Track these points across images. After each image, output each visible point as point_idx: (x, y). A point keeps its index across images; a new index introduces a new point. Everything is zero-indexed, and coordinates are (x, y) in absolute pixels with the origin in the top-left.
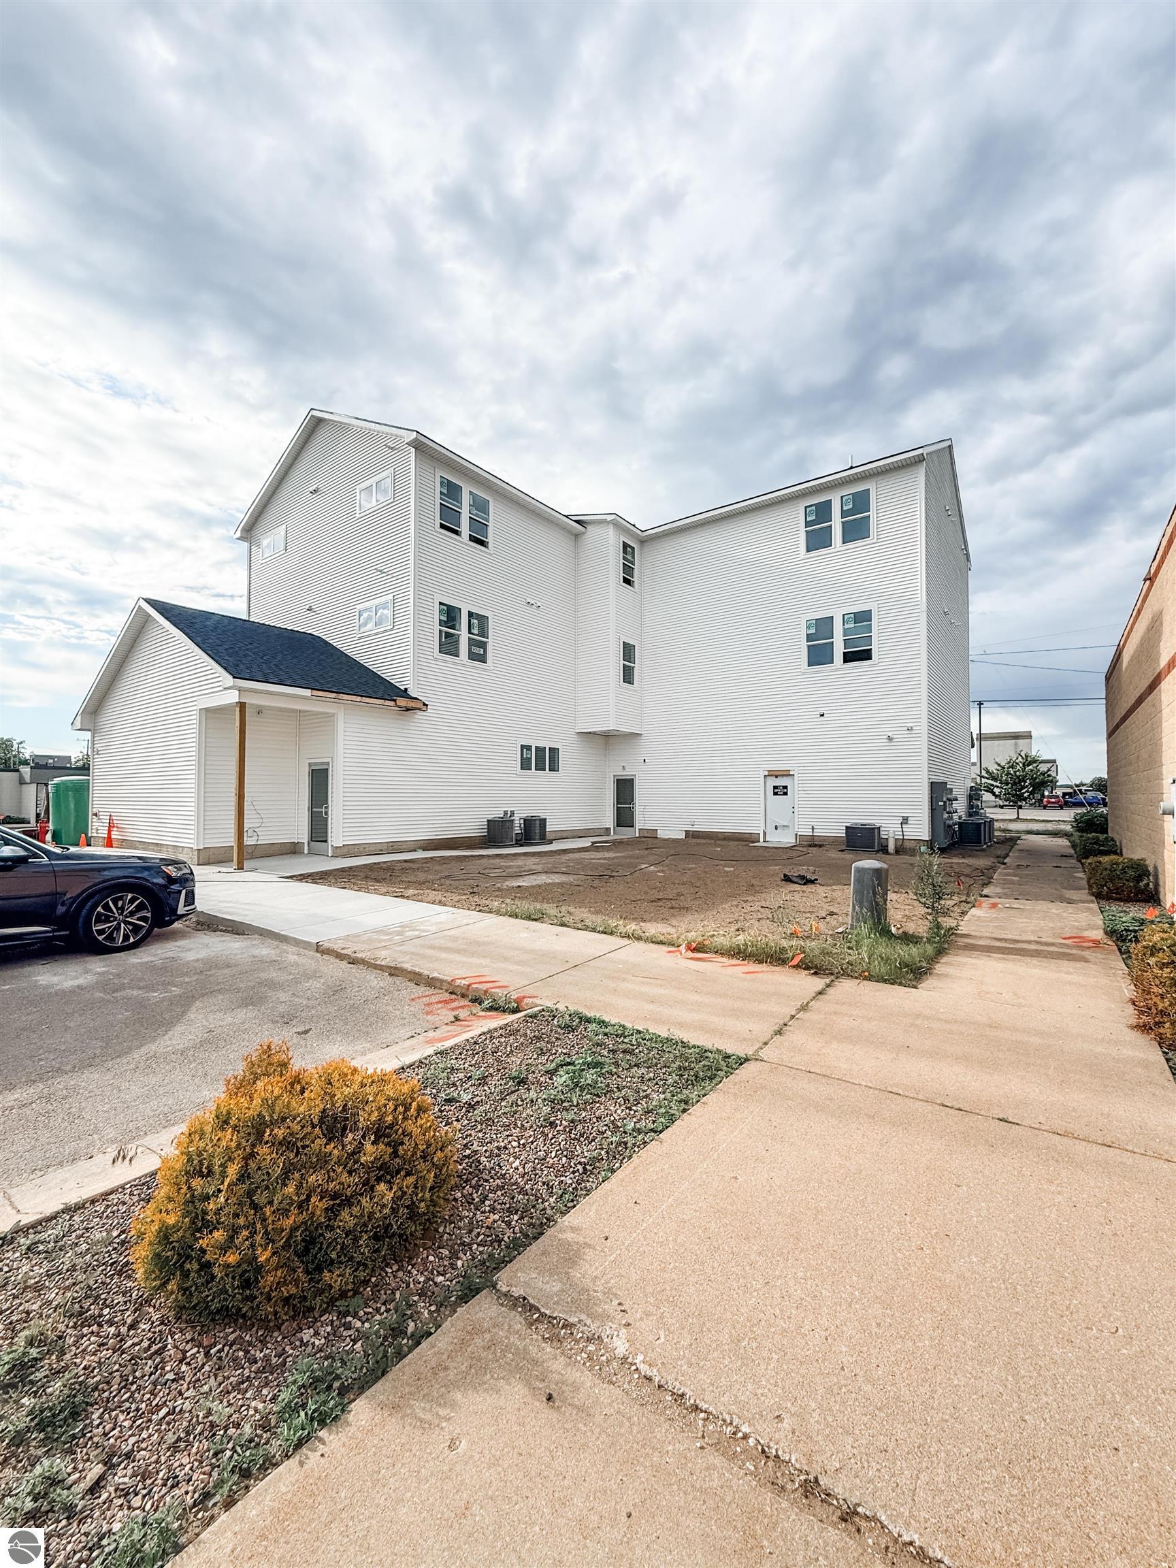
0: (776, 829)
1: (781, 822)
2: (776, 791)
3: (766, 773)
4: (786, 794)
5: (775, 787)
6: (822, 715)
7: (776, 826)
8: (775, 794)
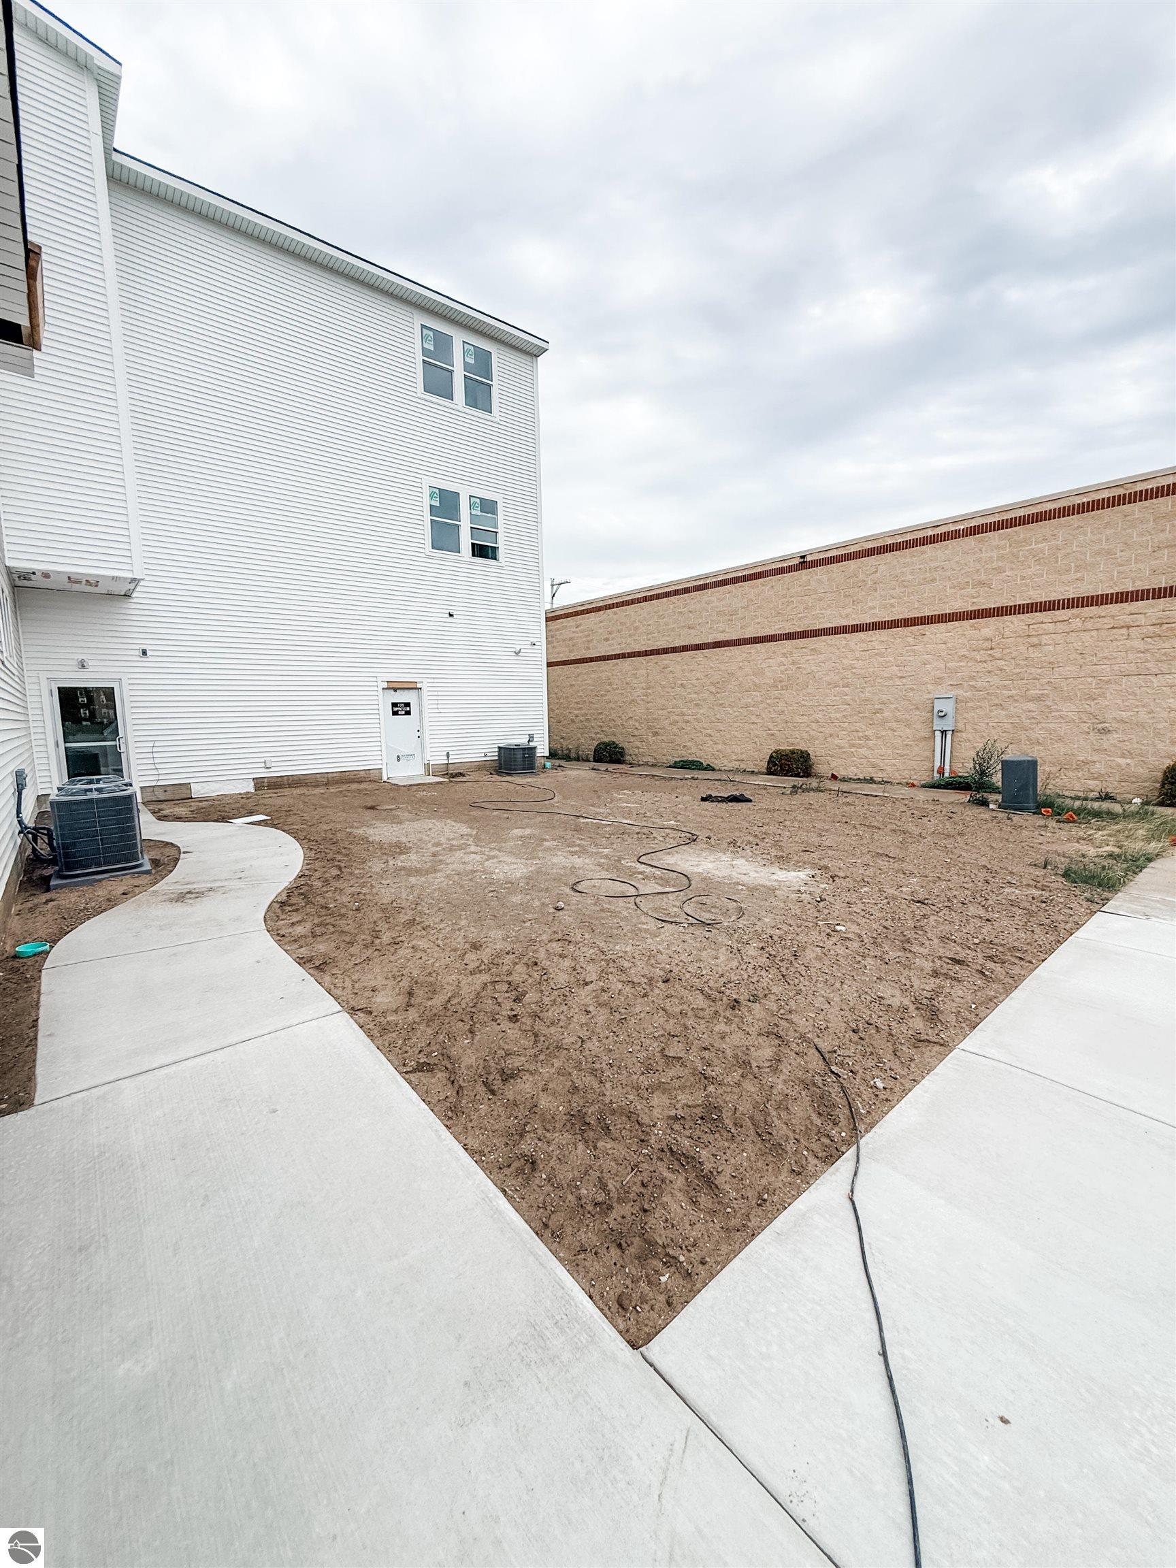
0: (399, 760)
1: (404, 751)
2: (395, 709)
3: (385, 685)
4: (408, 713)
5: (394, 705)
6: (451, 615)
7: (398, 756)
8: (395, 713)
